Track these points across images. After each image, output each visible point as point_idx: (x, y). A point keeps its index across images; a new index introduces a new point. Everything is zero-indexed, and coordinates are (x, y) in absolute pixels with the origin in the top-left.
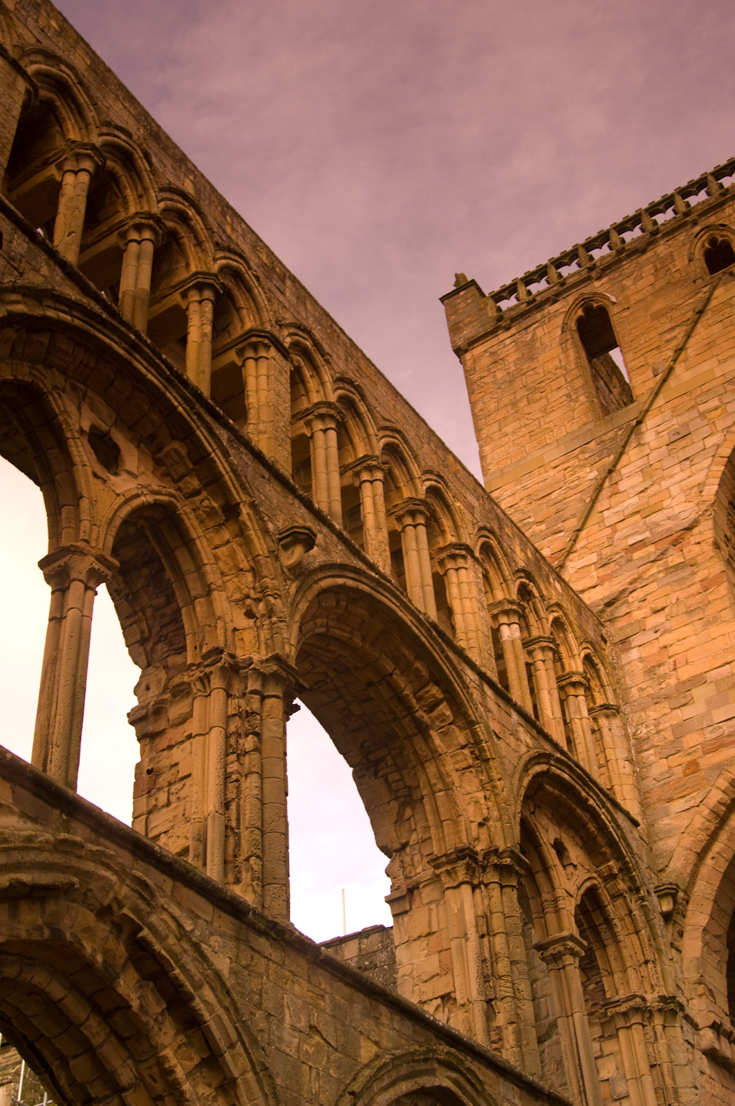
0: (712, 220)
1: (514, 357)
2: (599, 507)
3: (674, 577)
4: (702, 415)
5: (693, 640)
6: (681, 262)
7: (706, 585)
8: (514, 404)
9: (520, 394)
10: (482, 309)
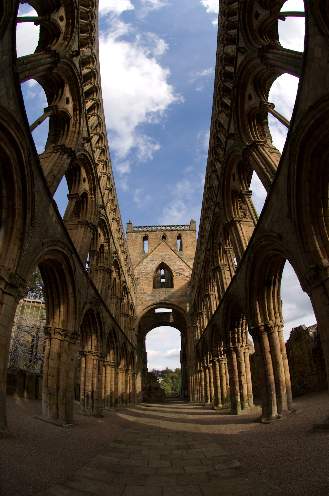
0: (165, 232)
1: (134, 237)
2: (139, 265)
3: (146, 279)
4: (156, 259)
5: (146, 288)
6: (159, 236)
7: (150, 281)
8: (132, 245)
9: (134, 243)
10: (132, 228)
